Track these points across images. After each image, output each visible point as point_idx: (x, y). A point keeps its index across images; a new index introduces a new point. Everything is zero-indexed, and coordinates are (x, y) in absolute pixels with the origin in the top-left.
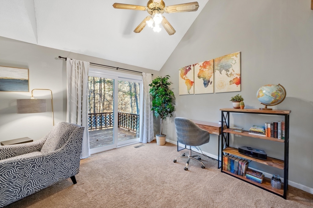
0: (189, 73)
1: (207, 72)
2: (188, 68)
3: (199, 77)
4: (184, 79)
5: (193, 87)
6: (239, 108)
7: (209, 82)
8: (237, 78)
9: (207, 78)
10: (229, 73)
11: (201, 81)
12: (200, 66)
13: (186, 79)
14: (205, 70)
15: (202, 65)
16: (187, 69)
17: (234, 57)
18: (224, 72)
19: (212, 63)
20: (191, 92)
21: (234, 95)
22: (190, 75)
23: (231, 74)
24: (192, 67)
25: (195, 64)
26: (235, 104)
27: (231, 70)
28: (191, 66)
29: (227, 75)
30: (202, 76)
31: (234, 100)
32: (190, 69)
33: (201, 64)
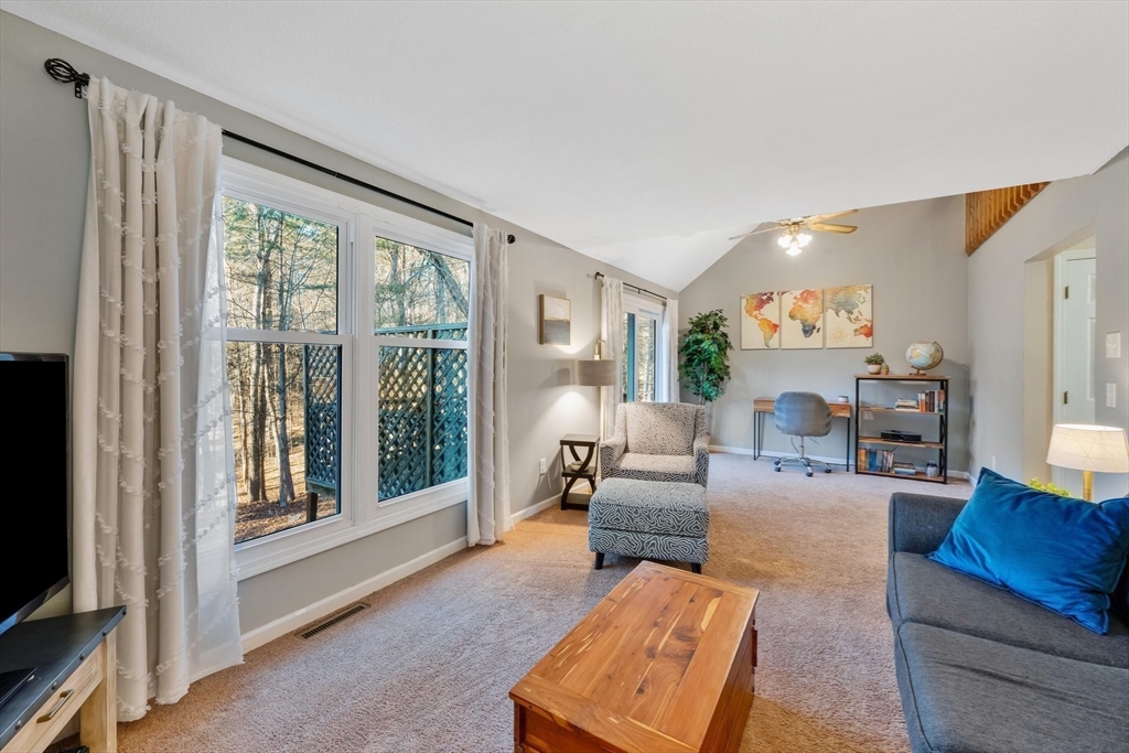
0: (766, 306)
1: (810, 310)
2: (765, 298)
3: (792, 317)
4: (756, 317)
5: (776, 335)
6: (878, 373)
7: (814, 327)
8: (866, 326)
9: (810, 321)
10: (853, 317)
11: (798, 325)
12: (795, 298)
13: (760, 317)
14: (805, 306)
15: (799, 297)
16: (763, 300)
17: (862, 292)
18: (843, 313)
19: (821, 296)
20: (774, 343)
21: (870, 353)
22: (769, 312)
23: (857, 319)
24: (775, 296)
25: (783, 293)
26: (873, 368)
27: (856, 311)
28: (772, 294)
29: (849, 319)
30: (798, 316)
31: (870, 361)
32: (770, 299)
33: (797, 293)
